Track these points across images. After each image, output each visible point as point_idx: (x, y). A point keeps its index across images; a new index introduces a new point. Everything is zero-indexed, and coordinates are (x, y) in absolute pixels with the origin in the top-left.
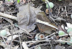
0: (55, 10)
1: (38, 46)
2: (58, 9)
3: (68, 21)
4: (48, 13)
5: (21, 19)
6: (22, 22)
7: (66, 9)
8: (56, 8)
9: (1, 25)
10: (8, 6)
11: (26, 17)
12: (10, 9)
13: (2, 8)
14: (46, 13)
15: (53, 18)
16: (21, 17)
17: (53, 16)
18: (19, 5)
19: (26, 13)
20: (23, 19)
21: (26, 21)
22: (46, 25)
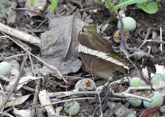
0: (136, 35)
1: (72, 101)
2: (146, 33)
3: (161, 62)
4: (118, 41)
5: (51, 43)
6: (51, 51)
7: (163, 36)
8: (141, 32)
9: (3, 54)
10: (29, 16)
11: (62, 41)
12: (32, 23)
13: (11, 16)
14: (115, 40)
15: (128, 51)
16: (49, 39)
17: (128, 48)
18: (54, 15)
19: (64, 31)
20: (54, 45)
21: (61, 50)
22: (100, 59)
